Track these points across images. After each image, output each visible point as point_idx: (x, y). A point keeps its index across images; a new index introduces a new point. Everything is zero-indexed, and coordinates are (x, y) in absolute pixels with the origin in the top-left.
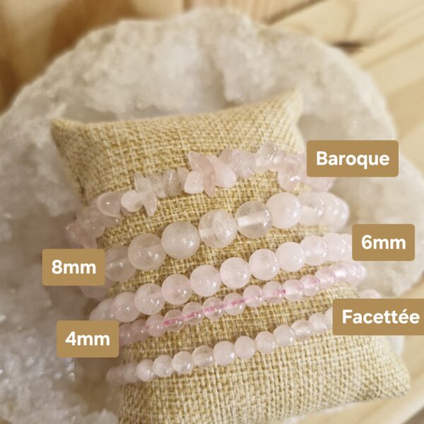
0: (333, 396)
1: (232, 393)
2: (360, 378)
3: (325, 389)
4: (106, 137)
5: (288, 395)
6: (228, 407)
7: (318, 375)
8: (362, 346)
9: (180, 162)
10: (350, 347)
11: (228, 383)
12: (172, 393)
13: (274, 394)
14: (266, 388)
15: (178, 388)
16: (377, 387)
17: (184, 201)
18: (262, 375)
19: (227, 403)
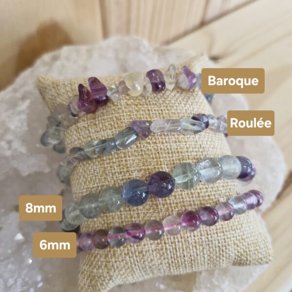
0: (215, 261)
1: (145, 258)
2: (234, 251)
5: (183, 260)
7: (203, 249)
8: (235, 230)
9: (118, 106)
10: (226, 231)
12: (106, 257)
13: (173, 259)
15: (111, 255)
18: (164, 247)
19: (142, 263)
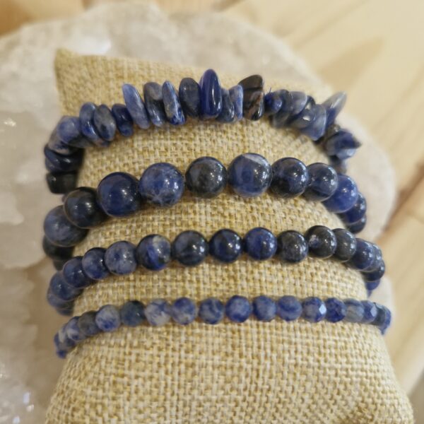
0: (317, 412)
1: (196, 379)
2: (356, 398)
3: (311, 401)
4: (113, 68)
5: (265, 398)
6: (188, 398)
7: (306, 381)
8: (365, 358)
11: (193, 365)
12: (119, 366)
13: (247, 393)
14: (240, 382)
15: (130, 361)
16: (373, 416)
17: (186, 144)
18: (237, 364)
19: (187, 392)
